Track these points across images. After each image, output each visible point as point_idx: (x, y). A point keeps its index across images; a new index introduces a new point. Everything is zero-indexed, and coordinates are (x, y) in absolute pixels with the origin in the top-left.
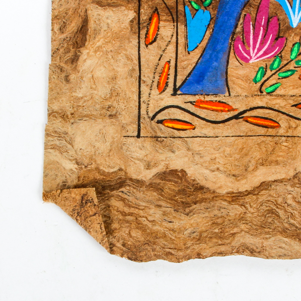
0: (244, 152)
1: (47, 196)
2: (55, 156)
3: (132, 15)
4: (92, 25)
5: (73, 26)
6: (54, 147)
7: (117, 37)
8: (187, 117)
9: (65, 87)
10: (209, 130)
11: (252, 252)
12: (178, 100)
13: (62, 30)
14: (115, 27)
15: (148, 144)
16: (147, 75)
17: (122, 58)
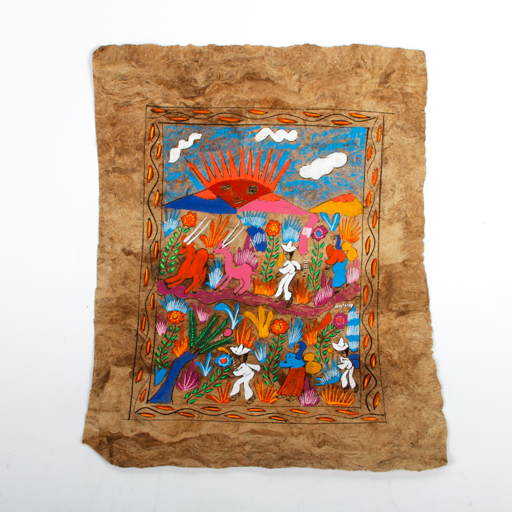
0: (176, 426)
1: (84, 441)
2: (90, 426)
3: (130, 370)
4: (112, 373)
5: (103, 374)
6: (89, 423)
7: (123, 379)
8: (152, 412)
9: (97, 399)
10: (162, 417)
11: (176, 465)
12: (149, 405)
13: (97, 375)
14: (122, 375)
15: (133, 422)
16: (135, 395)
17: (124, 388)
